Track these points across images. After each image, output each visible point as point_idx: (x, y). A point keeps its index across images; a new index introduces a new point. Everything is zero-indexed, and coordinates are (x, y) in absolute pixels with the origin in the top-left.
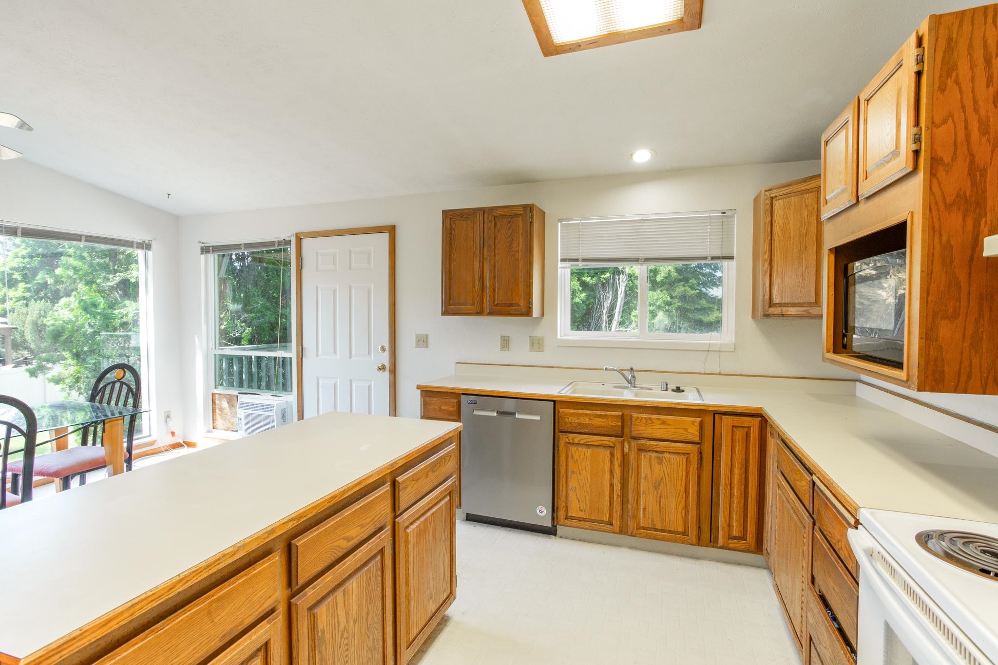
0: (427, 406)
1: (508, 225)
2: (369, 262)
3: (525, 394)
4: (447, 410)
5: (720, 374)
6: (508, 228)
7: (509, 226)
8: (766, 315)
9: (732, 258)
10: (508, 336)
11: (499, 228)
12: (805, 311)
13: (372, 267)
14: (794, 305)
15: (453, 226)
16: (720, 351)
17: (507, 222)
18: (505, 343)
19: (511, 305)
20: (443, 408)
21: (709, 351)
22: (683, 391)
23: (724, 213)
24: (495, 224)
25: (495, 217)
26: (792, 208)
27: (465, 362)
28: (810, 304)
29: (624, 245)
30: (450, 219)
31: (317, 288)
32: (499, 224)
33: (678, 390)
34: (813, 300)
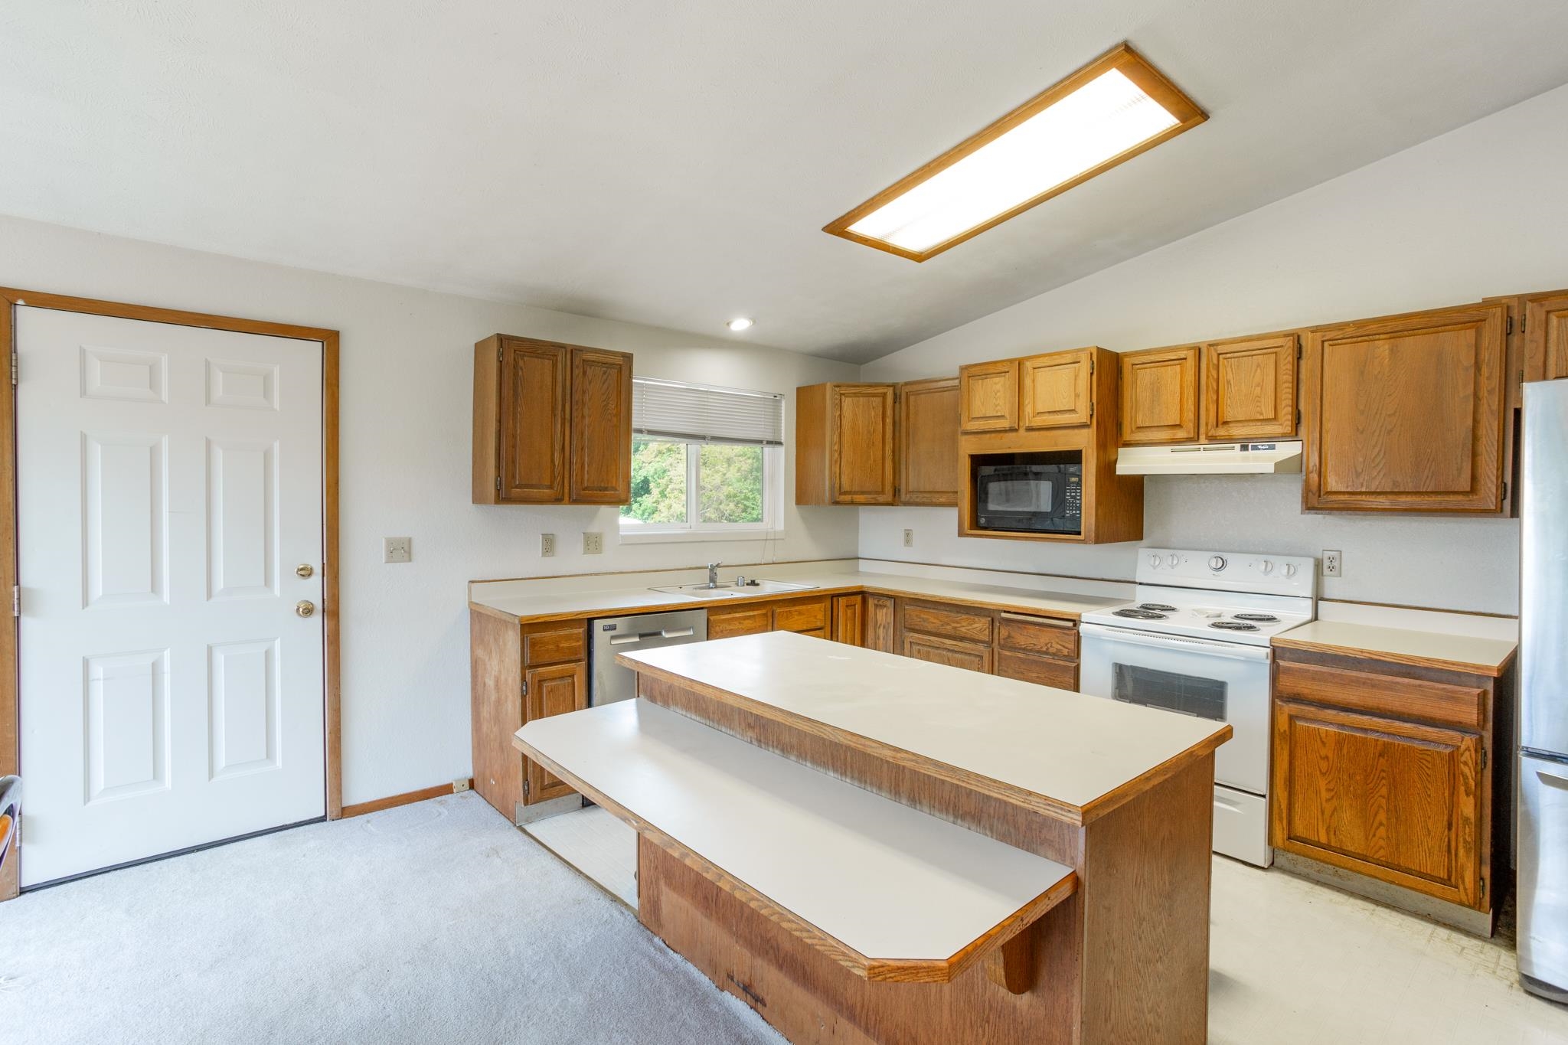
0: (536, 648)
1: (602, 376)
2: (267, 393)
3: (673, 605)
4: (568, 648)
5: (773, 563)
6: (602, 382)
7: (605, 377)
8: (837, 503)
9: (780, 443)
10: (553, 535)
11: (590, 378)
12: (872, 498)
13: (277, 406)
14: (863, 493)
15: (521, 363)
16: (775, 539)
17: (602, 372)
18: (549, 544)
19: (606, 489)
20: (562, 645)
21: (766, 540)
22: (758, 585)
23: (775, 397)
24: (584, 373)
25: (584, 360)
26: (861, 407)
27: (483, 579)
28: (877, 493)
29: (693, 419)
30: (515, 351)
31: (84, 439)
32: (589, 372)
33: (753, 583)
34: (880, 490)
